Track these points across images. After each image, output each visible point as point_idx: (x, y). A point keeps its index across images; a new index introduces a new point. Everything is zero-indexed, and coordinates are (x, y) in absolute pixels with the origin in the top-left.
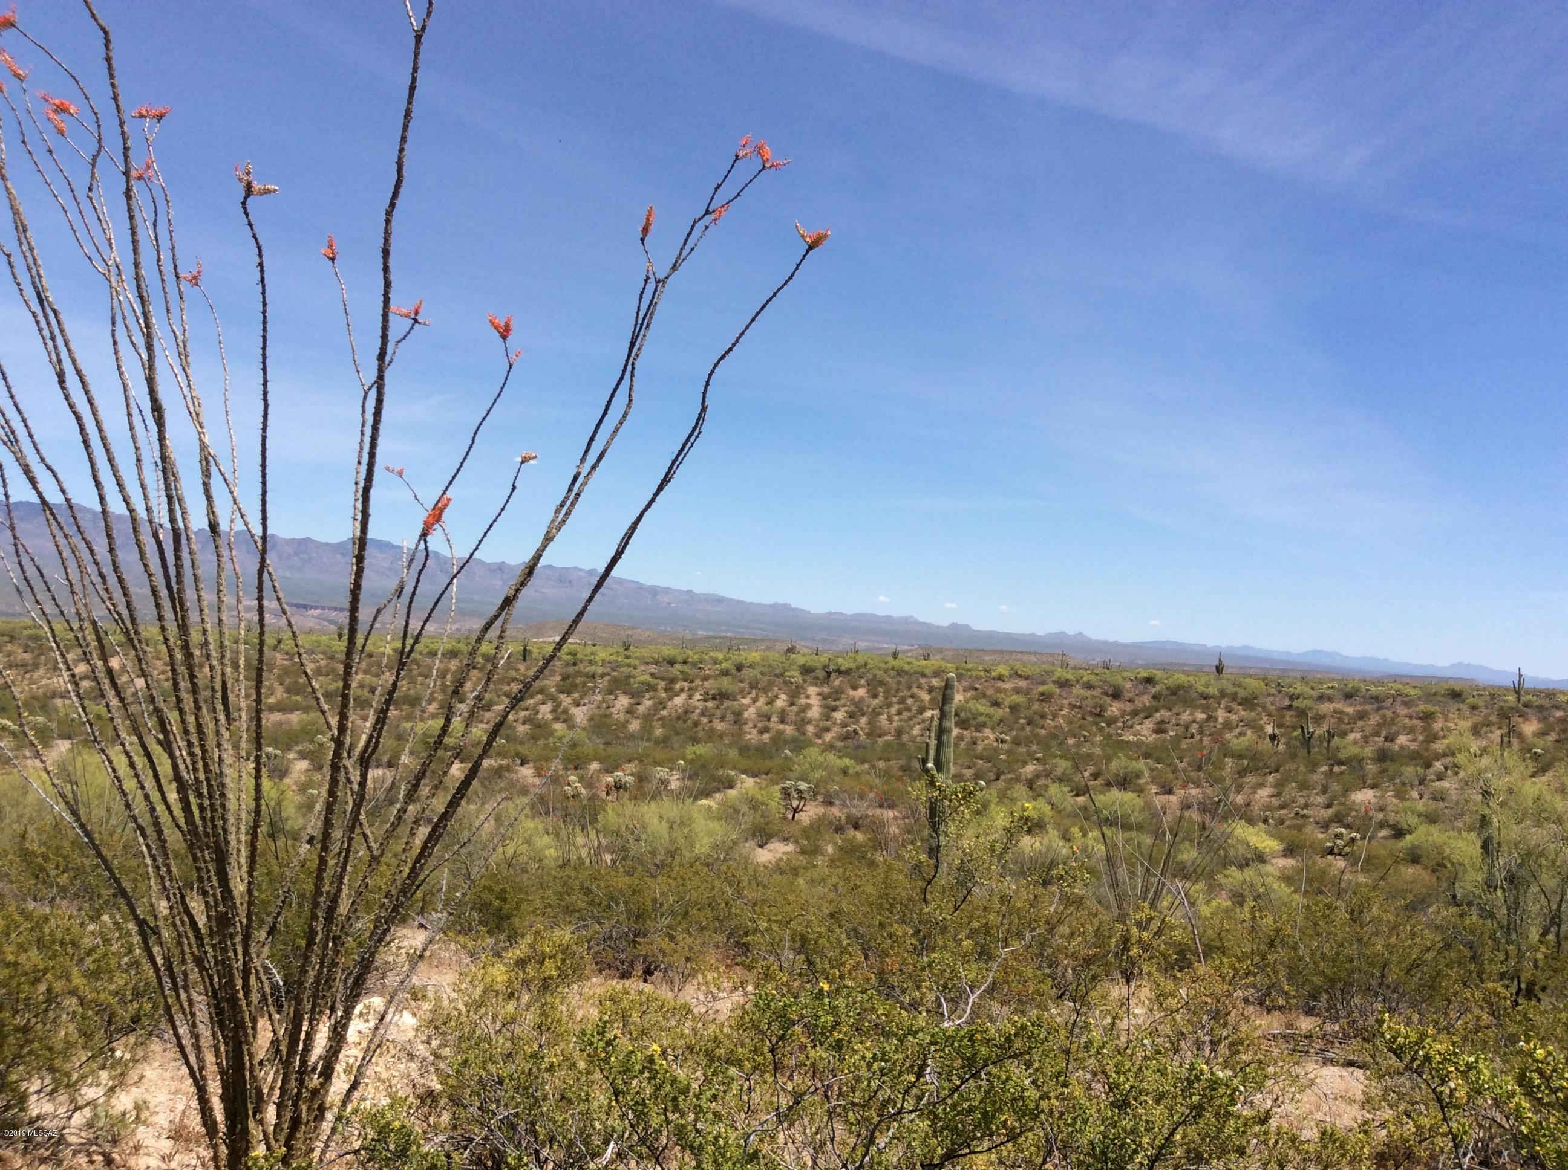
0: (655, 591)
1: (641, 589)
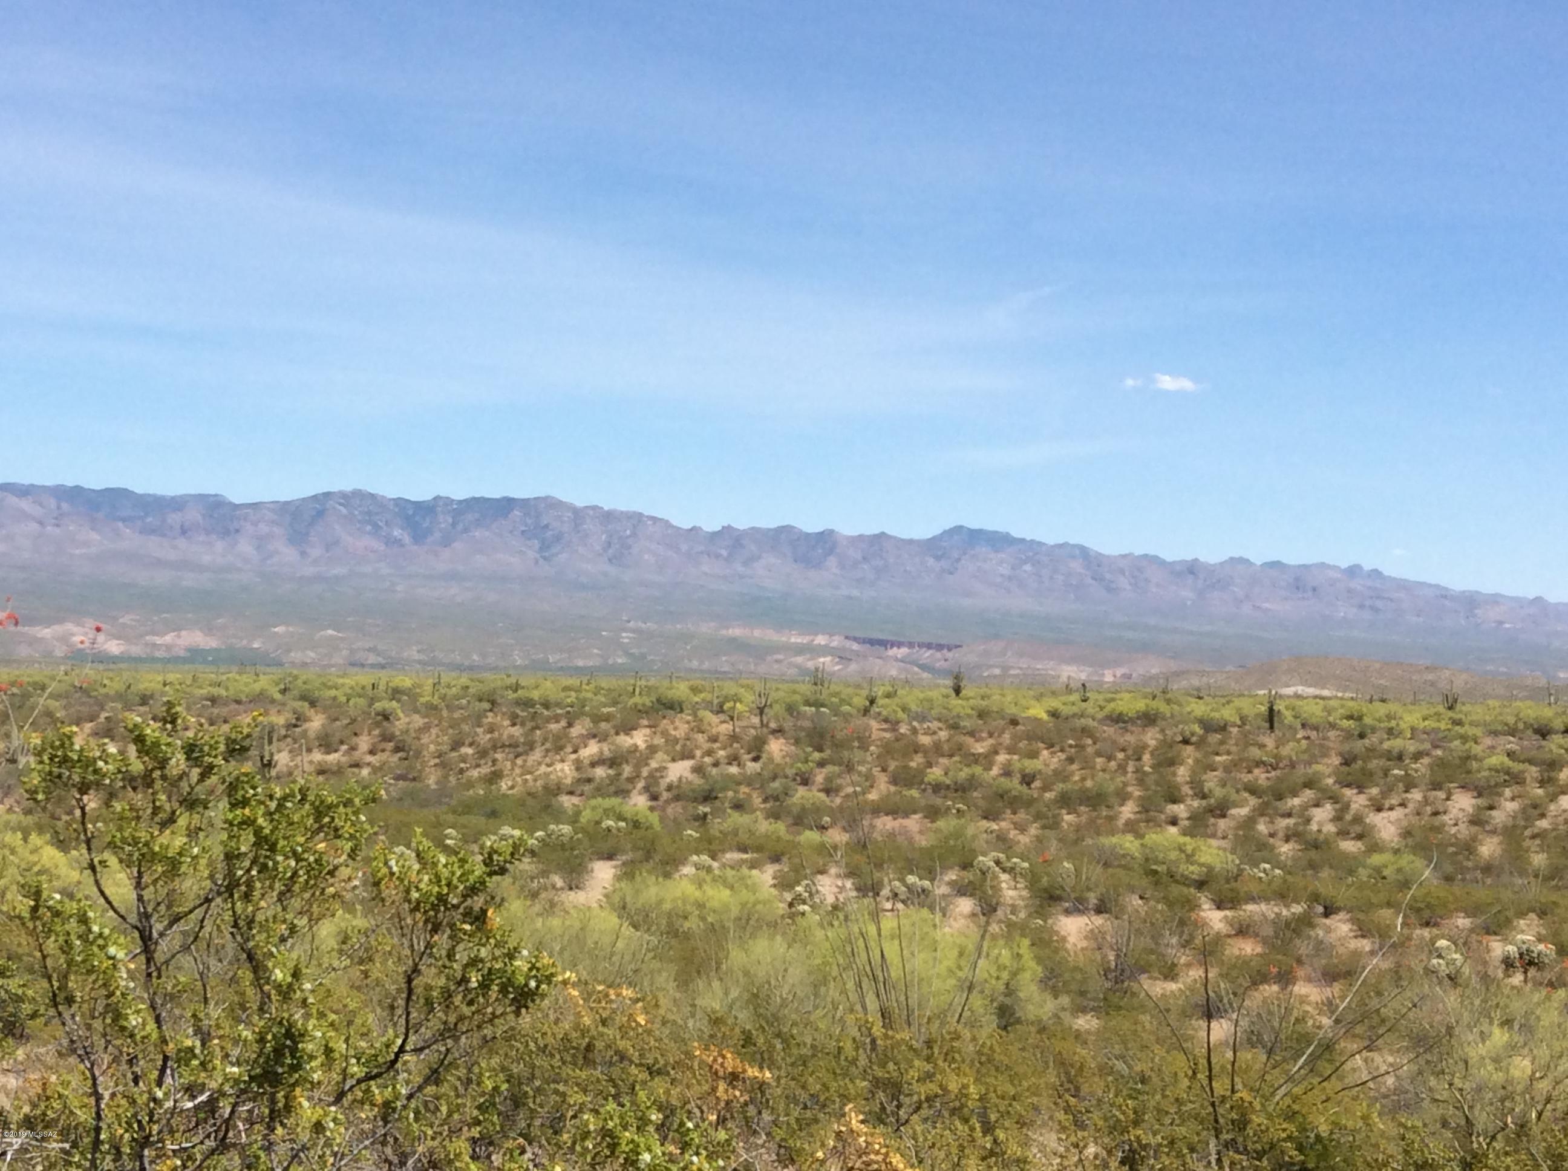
1: (1445, 597)
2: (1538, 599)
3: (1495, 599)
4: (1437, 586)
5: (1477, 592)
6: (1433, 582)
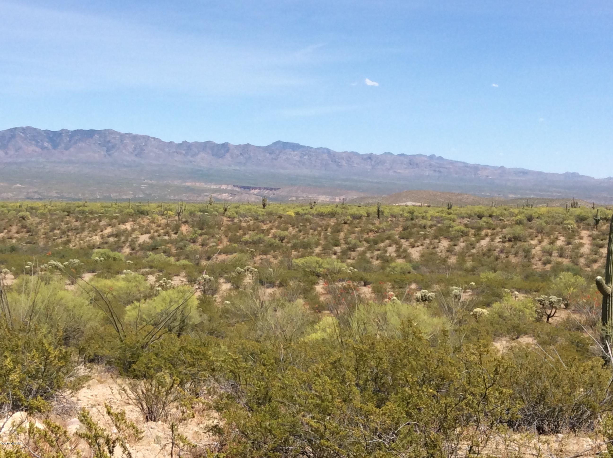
0: (476, 168)
1: (467, 167)
2: (502, 167)
3: (486, 167)
4: (464, 163)
5: (479, 165)
6: (462, 161)
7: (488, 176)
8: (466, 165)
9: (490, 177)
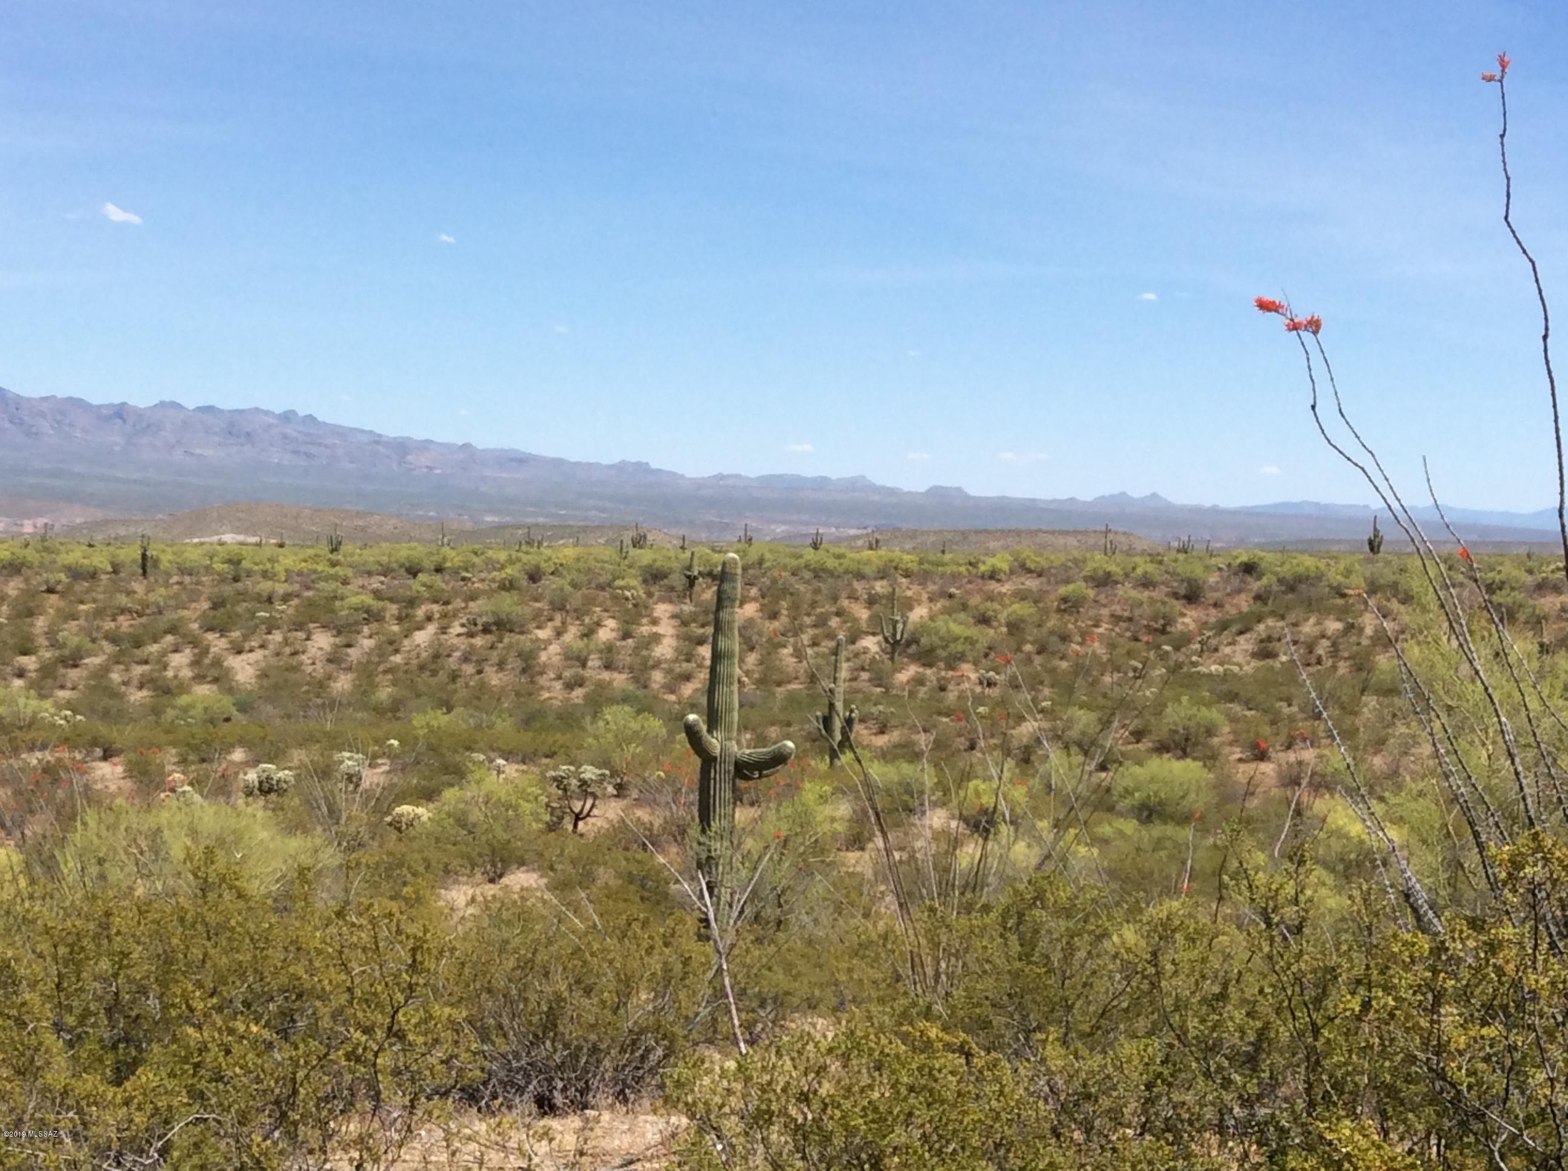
0: (402, 447)
2: (466, 446)
3: (426, 445)
4: (371, 432)
5: (409, 438)
7: (430, 468)
8: (377, 440)
9: (438, 471)
